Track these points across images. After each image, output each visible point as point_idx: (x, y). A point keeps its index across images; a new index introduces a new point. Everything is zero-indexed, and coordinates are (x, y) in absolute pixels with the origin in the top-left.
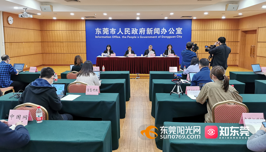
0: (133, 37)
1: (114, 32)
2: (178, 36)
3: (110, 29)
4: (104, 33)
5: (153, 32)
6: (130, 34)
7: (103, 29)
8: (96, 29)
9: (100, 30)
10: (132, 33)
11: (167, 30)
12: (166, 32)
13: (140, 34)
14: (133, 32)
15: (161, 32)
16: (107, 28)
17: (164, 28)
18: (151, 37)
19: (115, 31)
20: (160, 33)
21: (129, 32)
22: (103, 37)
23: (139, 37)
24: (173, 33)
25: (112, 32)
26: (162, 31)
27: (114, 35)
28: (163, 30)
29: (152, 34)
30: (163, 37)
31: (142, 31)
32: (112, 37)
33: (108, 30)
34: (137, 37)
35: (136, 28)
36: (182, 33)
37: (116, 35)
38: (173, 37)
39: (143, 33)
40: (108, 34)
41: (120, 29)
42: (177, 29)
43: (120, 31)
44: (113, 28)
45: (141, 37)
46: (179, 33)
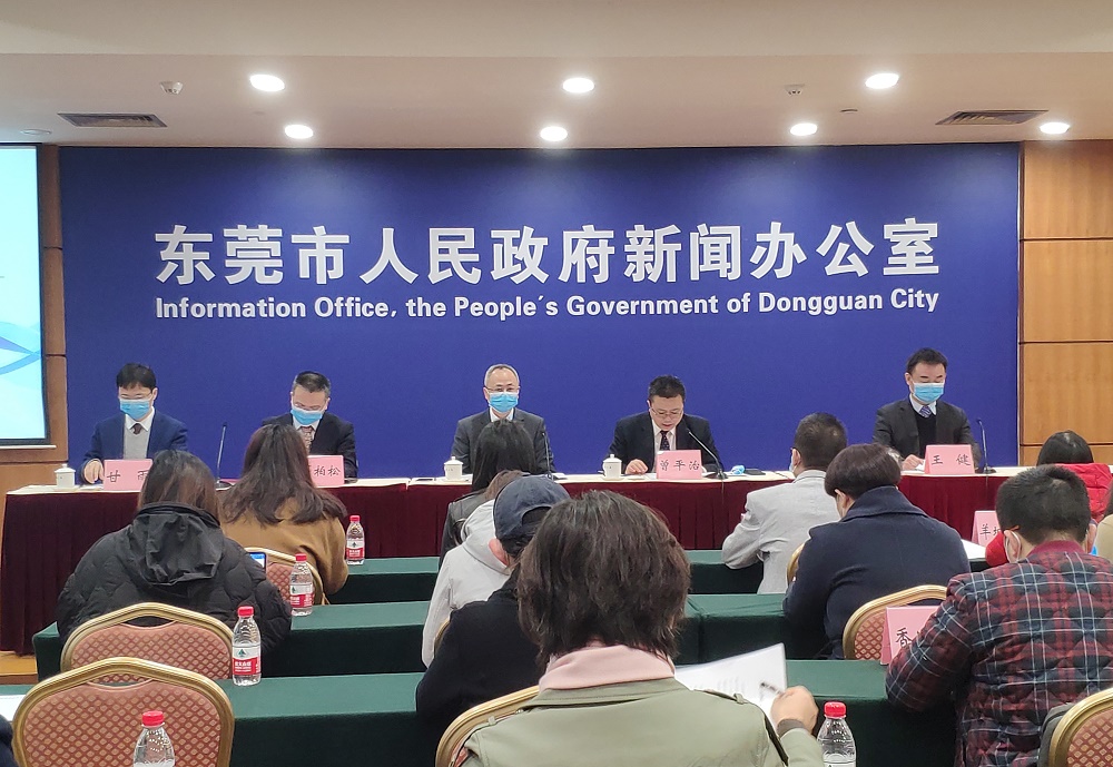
0: (504, 310)
1: (329, 262)
2: (900, 298)
3: (296, 239)
4: (236, 270)
5: (683, 259)
7: (228, 232)
8: (159, 237)
9: (198, 246)
10: (497, 274)
11: (809, 241)
12: (801, 257)
13: (564, 276)
14: (508, 260)
15: (755, 259)
16: (264, 231)
17: (776, 226)
18: (666, 306)
19: (338, 255)
20: (747, 267)
21: (468, 266)
22: (227, 309)
23: (562, 307)
24: (862, 270)
25: (312, 260)
26: (760, 251)
27: (333, 289)
28: (766, 244)
29: (671, 277)
30: (769, 302)
32: (310, 309)
33: (276, 248)
34: (541, 307)
35: (528, 231)
36: (935, 270)
37: (347, 285)
38: (861, 302)
39: (591, 272)
40: (277, 277)
41: (388, 233)
42: (889, 231)
43: (389, 254)
44: (320, 230)
45: (577, 307)
46: (912, 270)
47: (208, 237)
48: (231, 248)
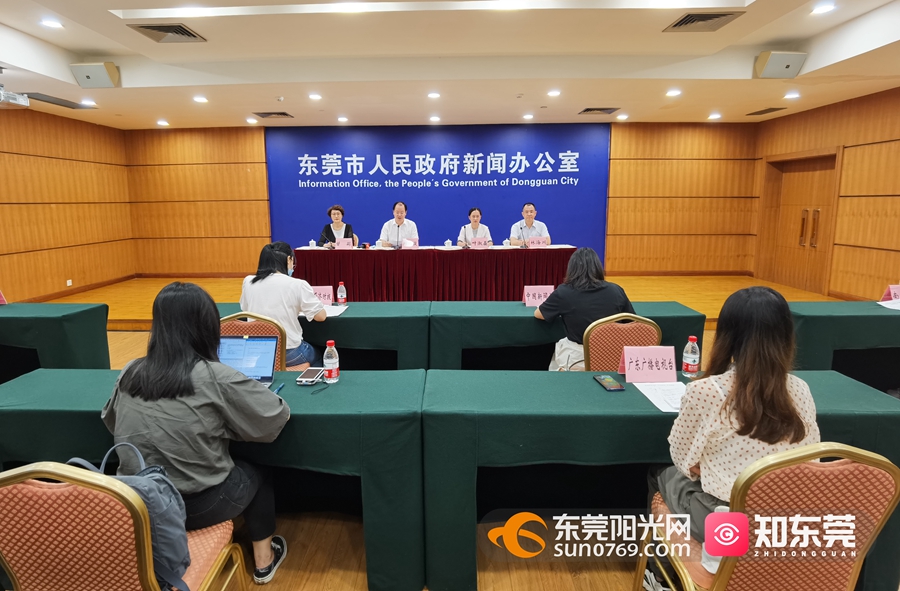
1: (358, 167)
2: (564, 180)
3: (346, 159)
4: (326, 170)
5: (484, 166)
6: (409, 172)
7: (323, 157)
8: (300, 159)
9: (313, 162)
10: (417, 171)
11: (531, 159)
12: (528, 165)
13: (441, 172)
15: (511, 166)
16: (335, 156)
17: (519, 153)
18: (478, 183)
19: (361, 165)
20: (508, 168)
21: (406, 169)
22: (323, 184)
23: (440, 183)
24: (550, 170)
25: (352, 167)
26: (513, 163)
27: (359, 177)
28: (515, 160)
29: (480, 173)
30: (516, 182)
31: (449, 162)
33: (339, 162)
34: (433, 183)
35: (428, 155)
37: (364, 176)
38: (550, 182)
40: (340, 173)
41: (378, 157)
42: (561, 155)
43: (379, 164)
45: (446, 183)
46: (569, 170)
47: (316, 158)
48: (324, 162)
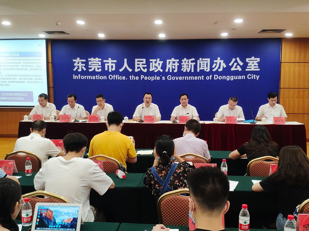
0: (152, 78)
1: (112, 67)
2: (250, 77)
3: (104, 61)
4: (91, 68)
5: (195, 66)
6: (145, 71)
7: (89, 59)
8: (74, 60)
9: (82, 63)
10: (151, 70)
11: (227, 62)
12: (225, 66)
13: (167, 71)
14: (154, 67)
15: (213, 67)
16: (97, 59)
18: (191, 78)
19: (114, 65)
21: (144, 68)
22: (89, 77)
23: (166, 78)
24: (240, 69)
25: (108, 66)
27: (113, 73)
28: (216, 63)
30: (216, 77)
32: (108, 78)
33: (100, 63)
34: (161, 78)
36: (259, 70)
38: (240, 77)
39: (173, 70)
40: (100, 70)
41: (126, 60)
42: (247, 60)
43: (126, 65)
44: (110, 59)
45: (170, 78)
46: (253, 69)
48: (90, 63)
